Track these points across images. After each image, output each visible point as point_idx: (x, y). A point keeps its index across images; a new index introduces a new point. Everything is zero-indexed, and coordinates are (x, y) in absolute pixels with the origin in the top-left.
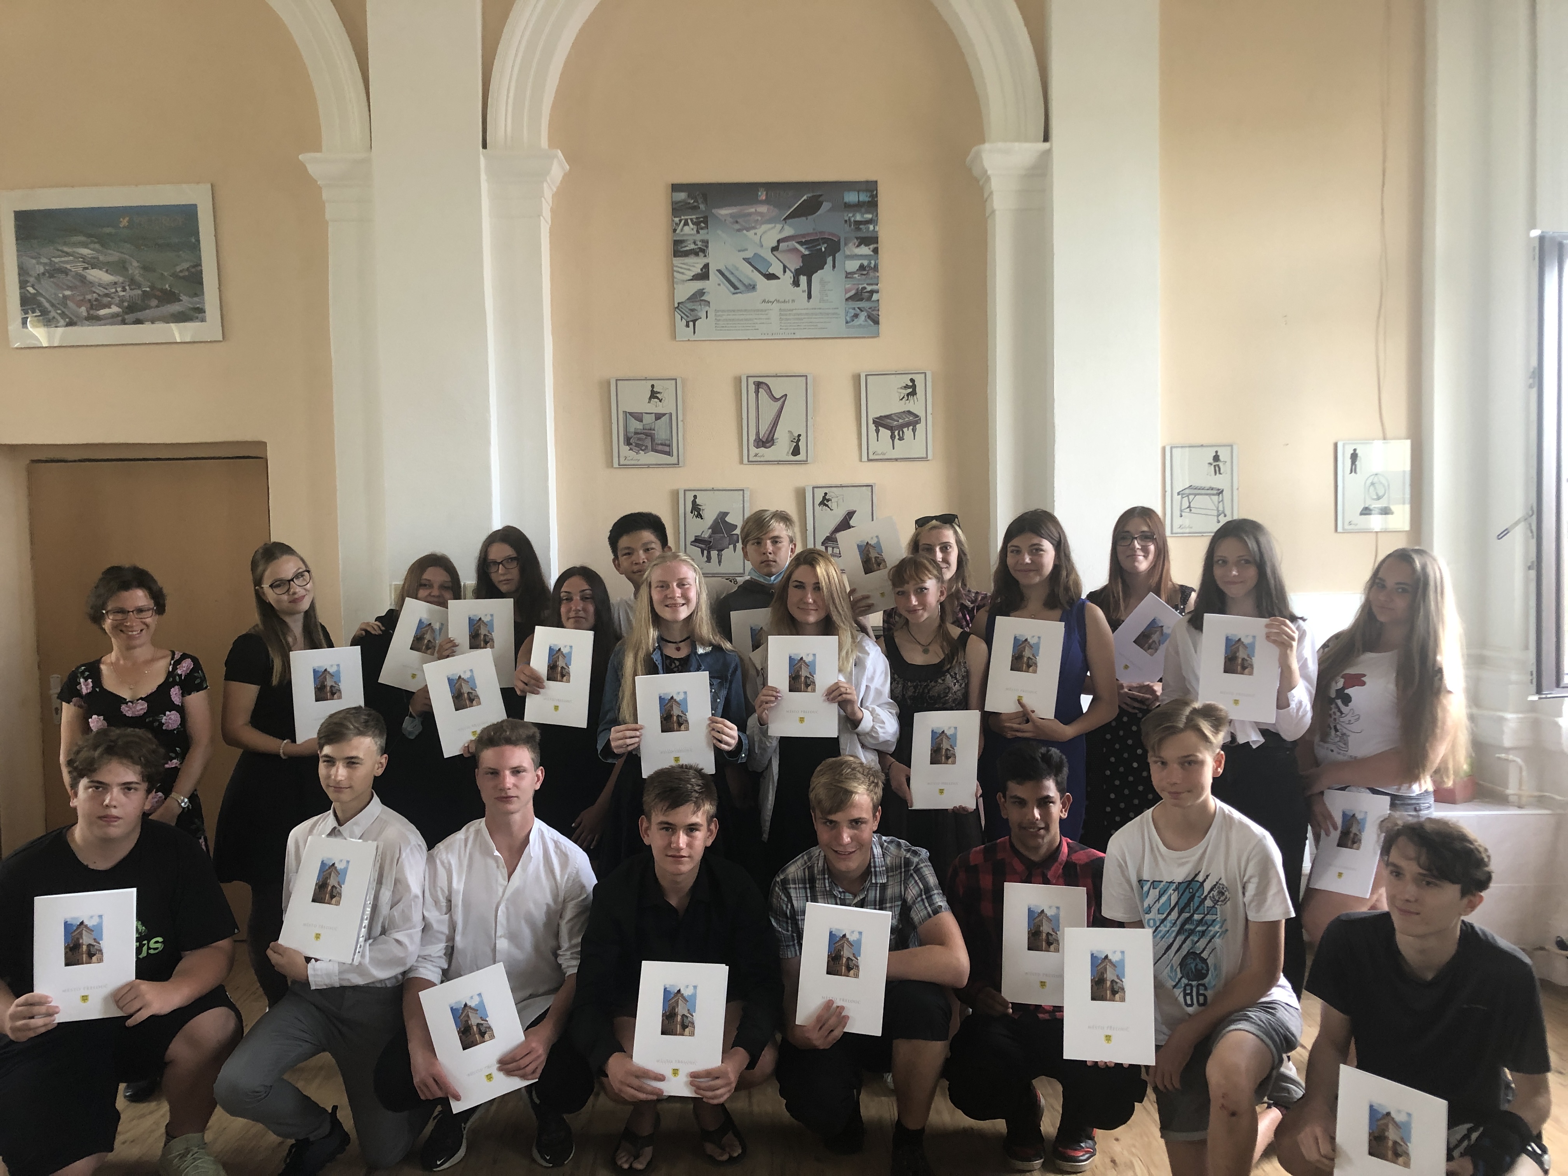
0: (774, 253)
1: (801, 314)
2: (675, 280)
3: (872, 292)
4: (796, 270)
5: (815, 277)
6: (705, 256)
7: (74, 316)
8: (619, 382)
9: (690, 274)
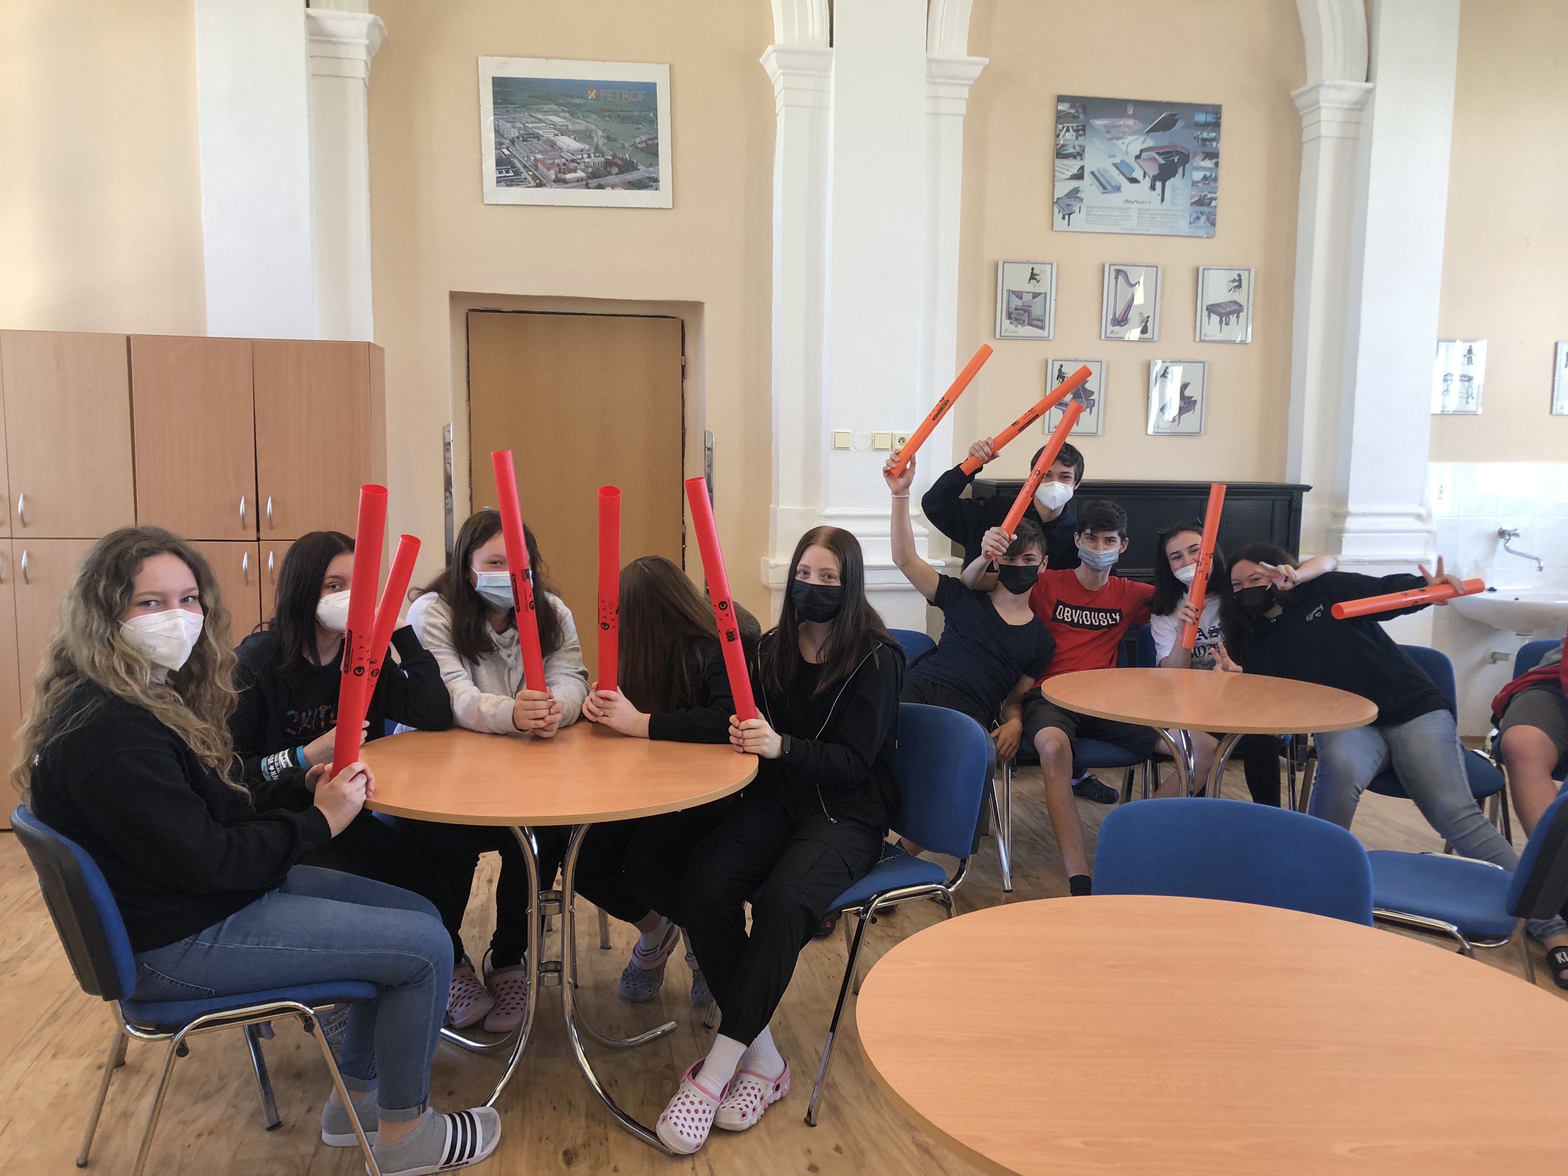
0: (1138, 160)
2: (1056, 178)
3: (1212, 199)
4: (1154, 176)
5: (1168, 184)
6: (1082, 159)
7: (543, 178)
8: (1005, 264)
9: (1068, 174)
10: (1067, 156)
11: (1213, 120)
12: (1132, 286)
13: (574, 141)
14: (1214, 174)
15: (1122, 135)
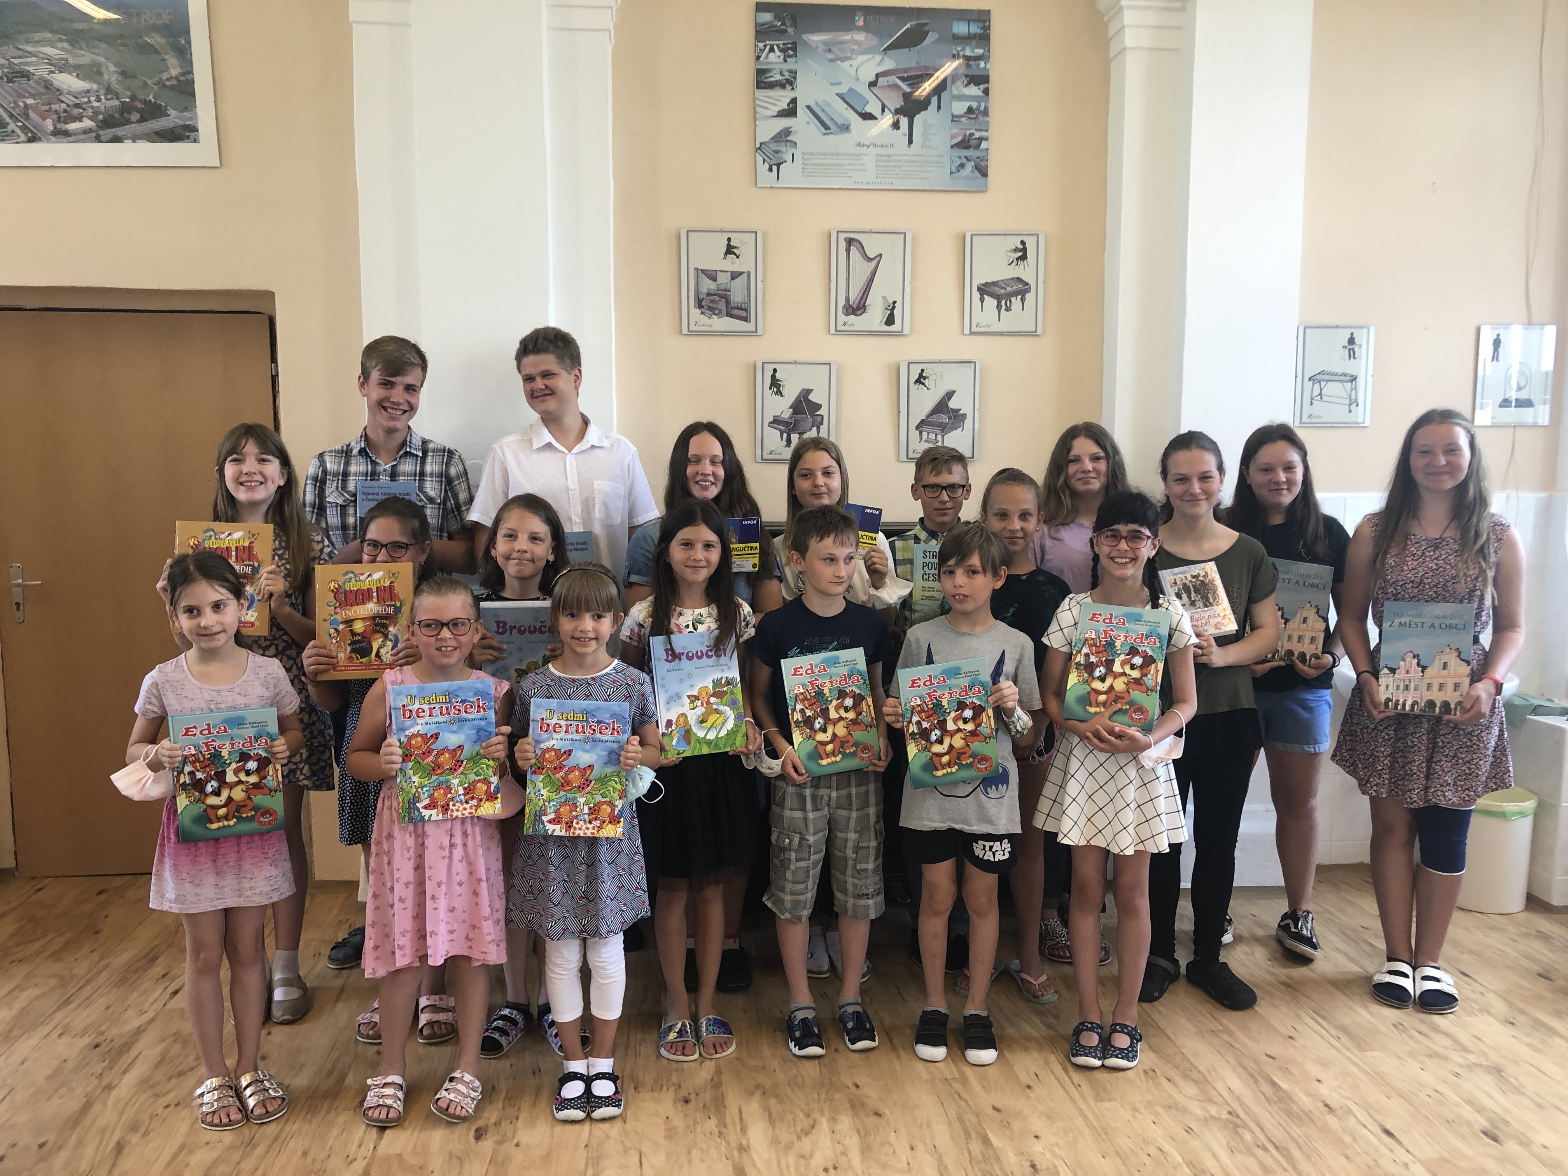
0: (872, 89)
1: (900, 161)
2: (757, 115)
3: (981, 139)
4: (897, 110)
5: (918, 119)
6: (793, 89)
7: (38, 130)
8: (690, 234)
9: (775, 110)
10: (771, 86)
11: (979, 31)
12: (870, 260)
13: (76, 79)
14: (983, 105)
15: (849, 54)
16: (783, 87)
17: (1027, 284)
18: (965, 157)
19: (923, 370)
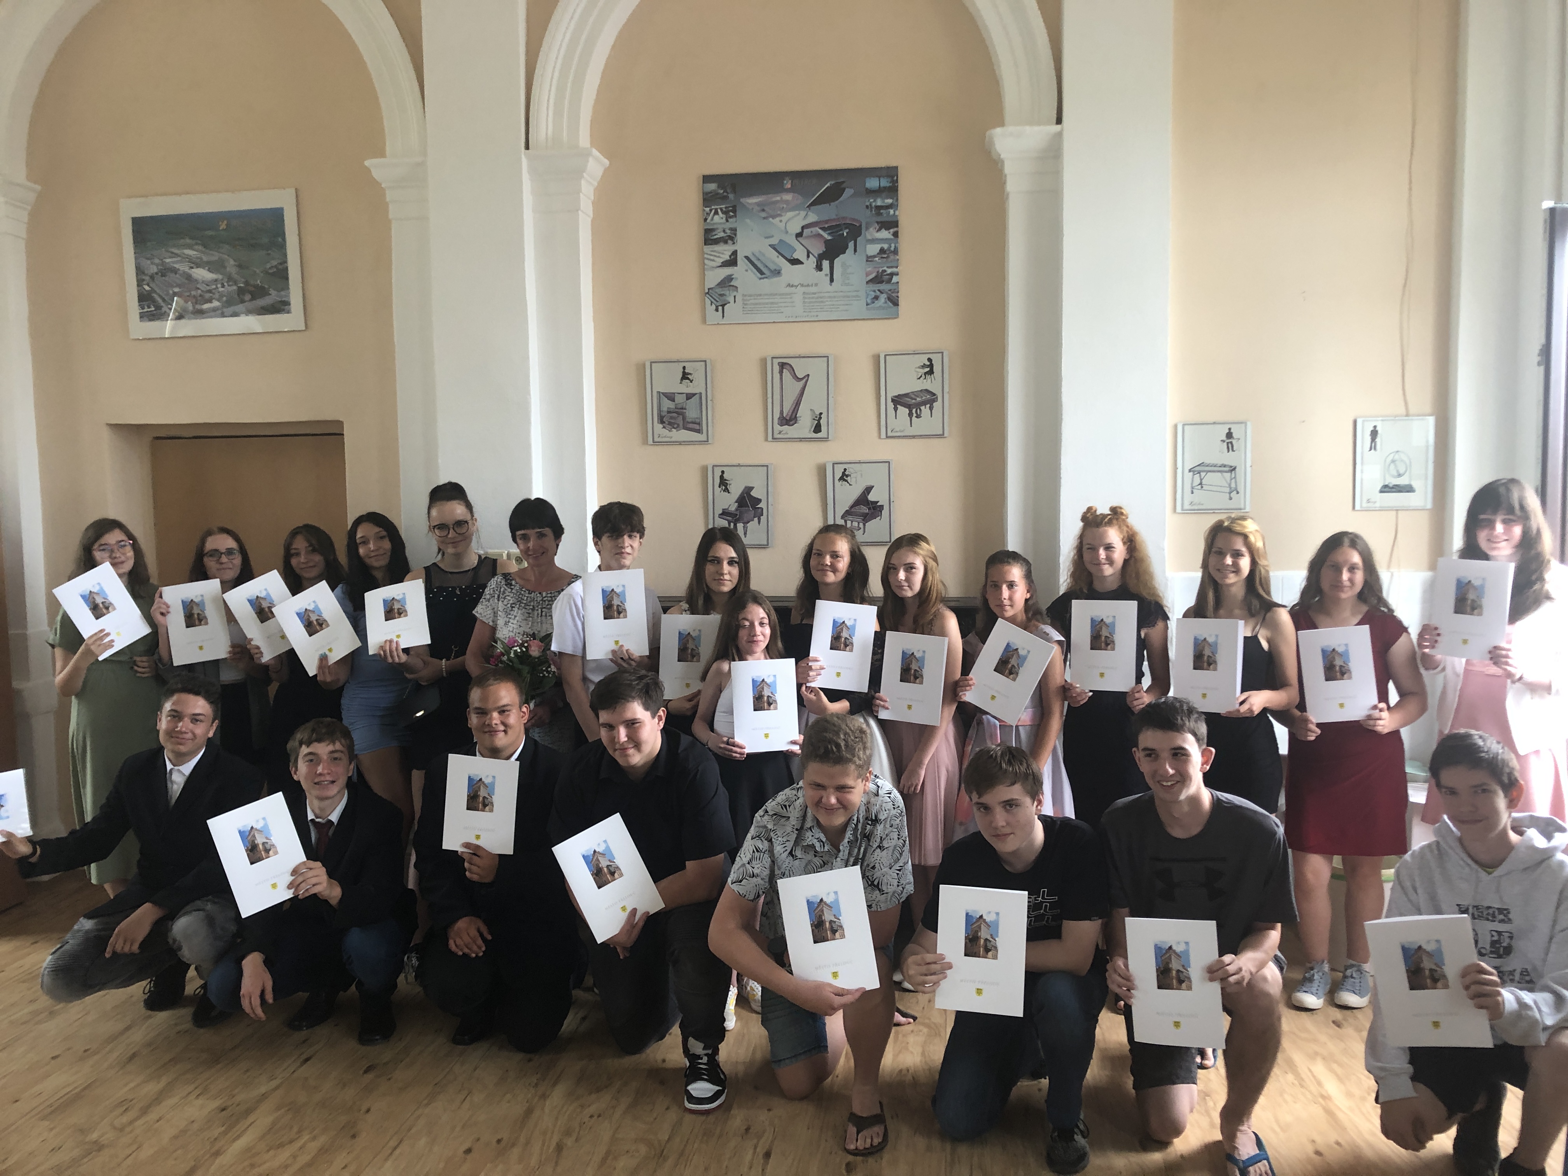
0: (799, 239)
1: (823, 297)
2: (706, 267)
3: (892, 275)
4: (819, 255)
5: (838, 262)
6: (734, 243)
8: (653, 364)
9: (719, 261)
10: (716, 242)
11: (888, 185)
12: (799, 380)
13: (208, 272)
14: (893, 245)
15: (779, 212)
16: (726, 242)
17: (934, 394)
18: (879, 290)
19: (845, 470)
